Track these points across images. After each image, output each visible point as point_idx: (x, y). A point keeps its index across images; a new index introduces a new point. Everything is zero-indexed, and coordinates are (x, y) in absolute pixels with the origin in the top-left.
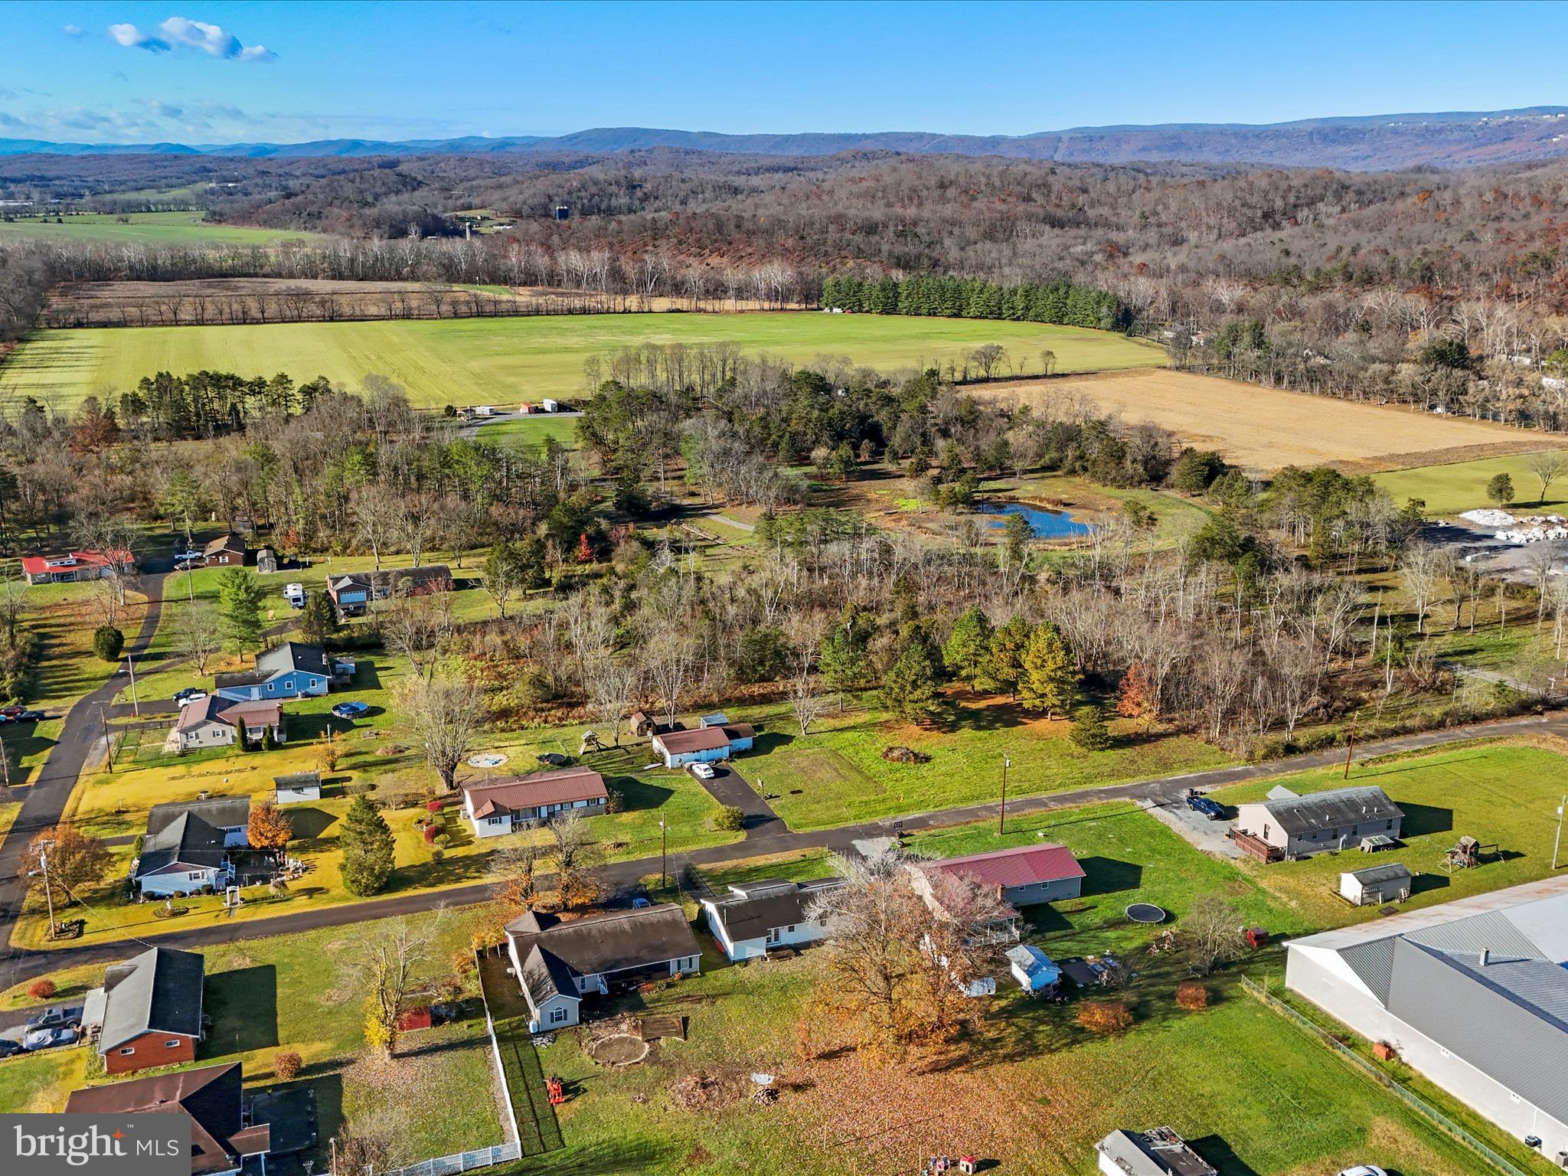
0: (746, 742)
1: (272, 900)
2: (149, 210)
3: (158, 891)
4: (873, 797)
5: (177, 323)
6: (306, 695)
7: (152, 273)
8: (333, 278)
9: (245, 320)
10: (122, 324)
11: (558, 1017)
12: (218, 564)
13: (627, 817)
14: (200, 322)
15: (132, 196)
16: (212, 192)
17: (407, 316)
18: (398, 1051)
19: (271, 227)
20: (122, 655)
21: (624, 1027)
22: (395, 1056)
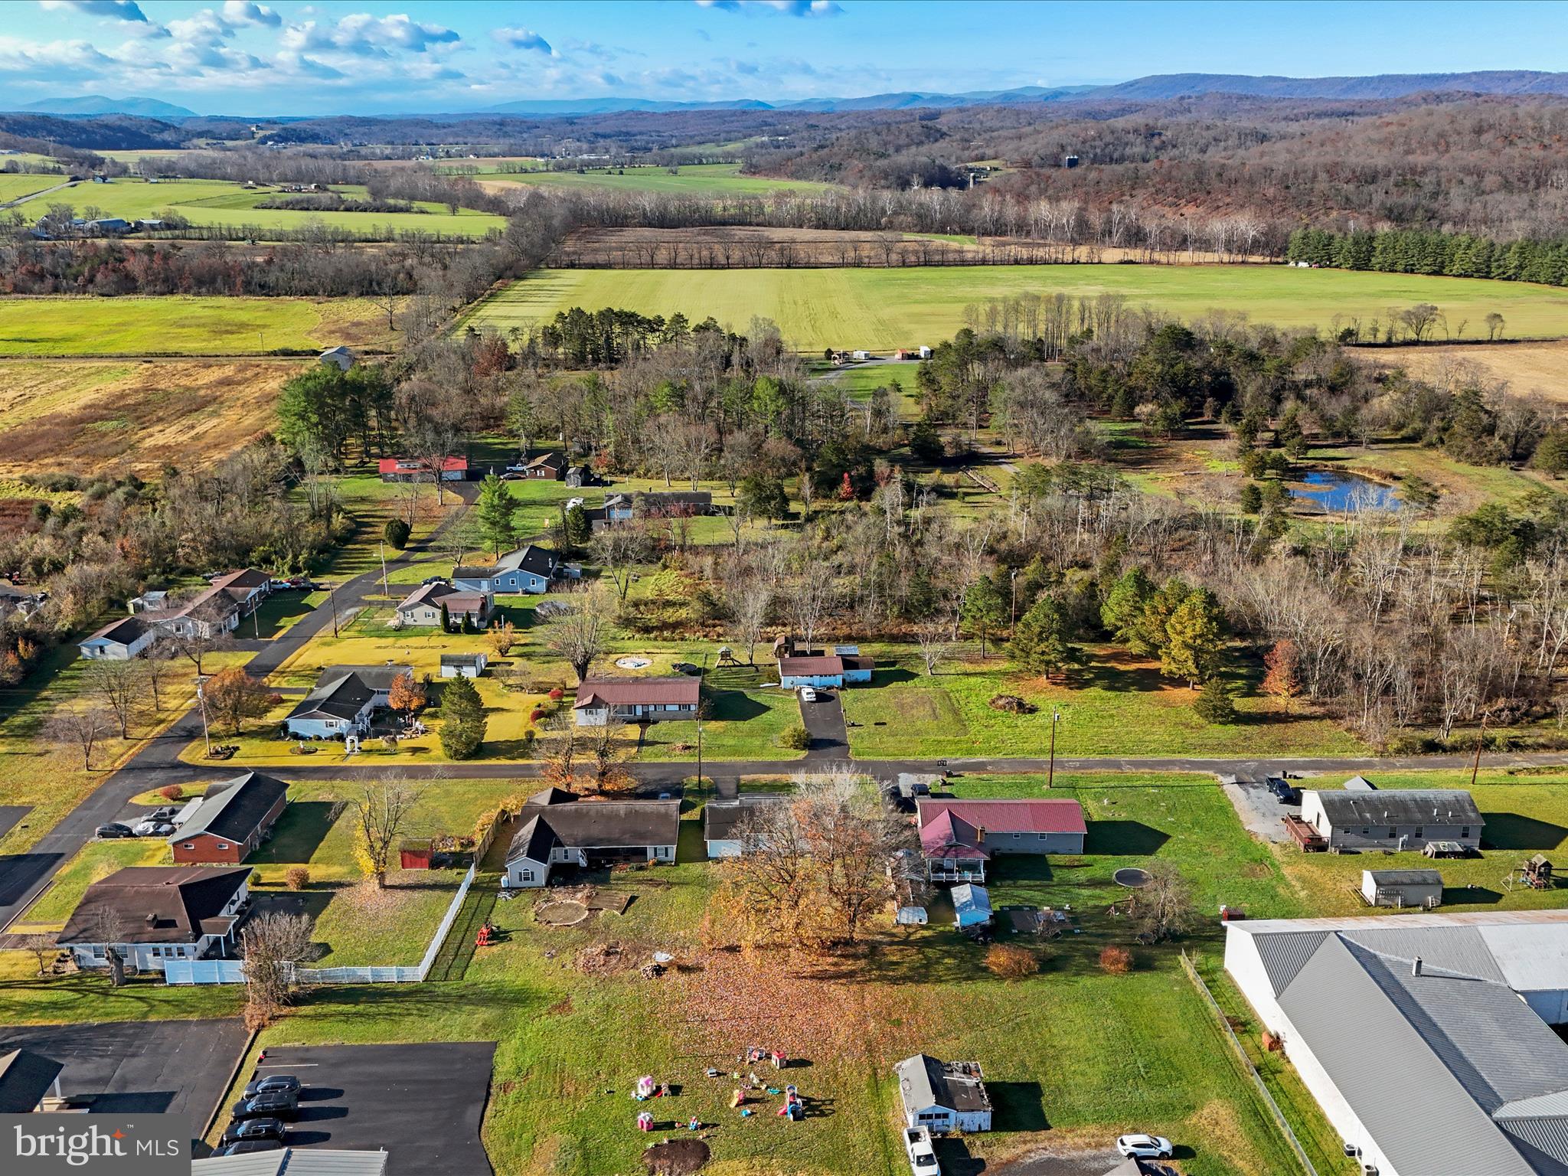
0: (864, 674)
1: (381, 752)
2: (701, 163)
3: (301, 732)
4: (951, 738)
5: (652, 265)
6: (526, 592)
7: (662, 221)
8: (817, 227)
9: (712, 265)
10: (608, 266)
11: (527, 877)
12: (535, 476)
13: (713, 725)
14: (673, 265)
15: (697, 150)
16: (763, 145)
17: (858, 264)
18: (387, 882)
19: (798, 178)
20: (407, 545)
21: (579, 895)
22: (384, 887)
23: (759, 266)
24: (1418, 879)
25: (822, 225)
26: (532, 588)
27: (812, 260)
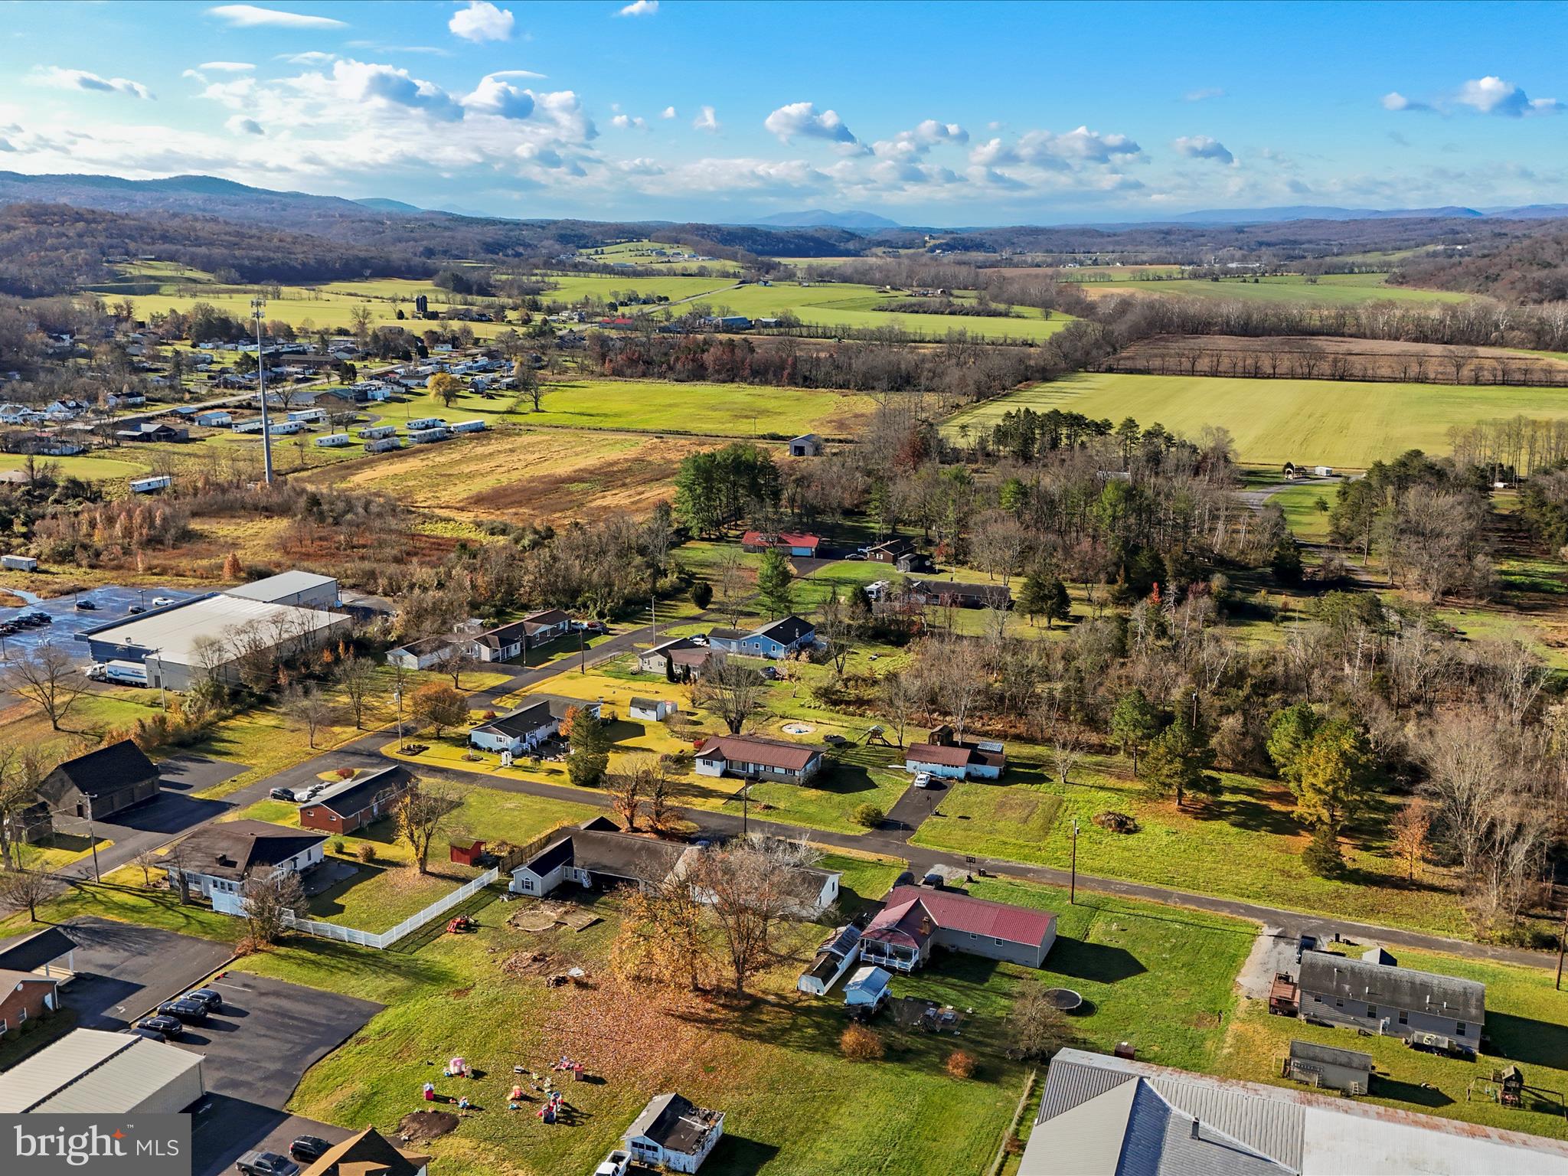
0: (992, 771)
2: (1351, 272)
7: (1246, 329)
9: (1256, 374)
11: (528, 885)
13: (812, 793)
14: (1215, 374)
15: (1358, 258)
17: (1421, 380)
18: (429, 868)
20: (709, 606)
21: (560, 910)
22: (424, 872)
23: (1308, 377)
24: (1343, 1059)
25: (1422, 337)
26: (773, 653)
27: (1370, 372)
